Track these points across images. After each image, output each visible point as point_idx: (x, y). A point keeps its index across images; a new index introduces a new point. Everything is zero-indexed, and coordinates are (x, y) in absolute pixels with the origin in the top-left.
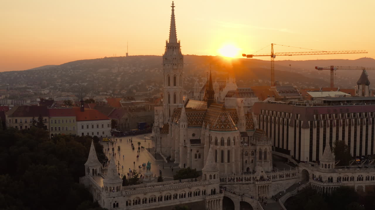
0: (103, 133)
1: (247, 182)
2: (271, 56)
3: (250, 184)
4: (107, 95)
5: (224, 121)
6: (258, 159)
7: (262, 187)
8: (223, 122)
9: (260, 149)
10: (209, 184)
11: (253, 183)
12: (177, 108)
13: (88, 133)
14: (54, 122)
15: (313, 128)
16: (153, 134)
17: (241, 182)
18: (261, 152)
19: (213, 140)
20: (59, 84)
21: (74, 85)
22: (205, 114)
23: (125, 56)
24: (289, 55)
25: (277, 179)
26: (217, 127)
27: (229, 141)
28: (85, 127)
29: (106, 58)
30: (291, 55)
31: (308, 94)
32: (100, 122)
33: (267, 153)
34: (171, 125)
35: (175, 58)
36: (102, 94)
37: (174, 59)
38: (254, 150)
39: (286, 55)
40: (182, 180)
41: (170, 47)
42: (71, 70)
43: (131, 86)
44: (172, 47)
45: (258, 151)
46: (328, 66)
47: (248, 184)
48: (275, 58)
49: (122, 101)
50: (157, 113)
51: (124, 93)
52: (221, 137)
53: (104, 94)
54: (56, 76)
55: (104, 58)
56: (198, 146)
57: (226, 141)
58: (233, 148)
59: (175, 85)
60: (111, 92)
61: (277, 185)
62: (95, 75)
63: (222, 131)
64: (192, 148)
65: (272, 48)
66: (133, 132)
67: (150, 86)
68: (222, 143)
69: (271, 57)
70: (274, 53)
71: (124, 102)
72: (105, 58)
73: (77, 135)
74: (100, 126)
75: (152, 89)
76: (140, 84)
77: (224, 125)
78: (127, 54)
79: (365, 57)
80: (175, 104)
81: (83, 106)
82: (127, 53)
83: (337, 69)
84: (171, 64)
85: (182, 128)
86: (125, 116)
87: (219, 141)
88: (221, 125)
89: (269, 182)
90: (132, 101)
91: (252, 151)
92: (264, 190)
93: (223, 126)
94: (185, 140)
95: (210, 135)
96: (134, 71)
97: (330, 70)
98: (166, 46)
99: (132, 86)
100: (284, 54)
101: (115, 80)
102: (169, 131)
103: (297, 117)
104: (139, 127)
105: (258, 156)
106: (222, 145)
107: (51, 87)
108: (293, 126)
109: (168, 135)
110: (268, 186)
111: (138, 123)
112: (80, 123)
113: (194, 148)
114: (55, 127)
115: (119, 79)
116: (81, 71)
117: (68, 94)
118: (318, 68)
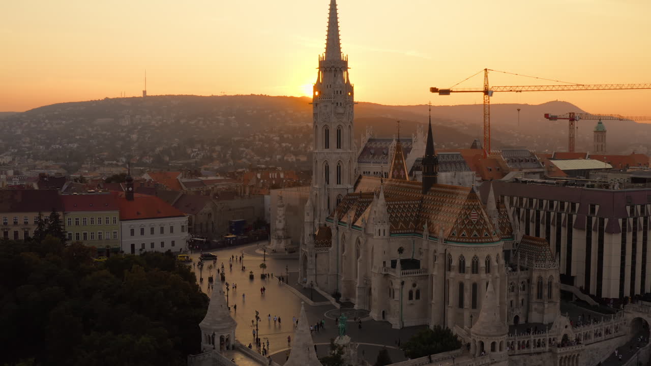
0: (173, 243)
1: (538, 349)
2: (483, 93)
3: (544, 352)
4: (117, 165)
5: (477, 222)
6: (534, 299)
7: (567, 359)
8: (474, 223)
9: (540, 278)
10: (492, 363)
11: (550, 351)
12: (346, 193)
13: (143, 245)
14: (73, 222)
15: (627, 233)
16: (274, 244)
17: (526, 350)
18: (542, 283)
19: (455, 263)
20: (27, 145)
21: (54, 147)
22: (420, 206)
23: (142, 96)
24: (517, 91)
25: (590, 340)
26: (463, 235)
27: (488, 263)
28: (137, 232)
29: (107, 99)
30: (520, 91)
31: (553, 164)
32: (167, 222)
33: (553, 285)
34: (337, 228)
35: (341, 92)
36: (109, 163)
37: (339, 92)
38: (526, 280)
39: (511, 91)
40: (435, 357)
41: (328, 69)
42: (47, 121)
43: (158, 149)
44: (333, 69)
45: (535, 280)
46: (565, 113)
47: (539, 353)
48: (491, 95)
49: (181, 178)
50: (282, 202)
51: (148, 161)
52: (473, 255)
53: (112, 164)
54: (19, 132)
55: (103, 99)
56: (415, 275)
57: (482, 264)
58: (497, 278)
59: (339, 146)
60: (124, 160)
61: (590, 353)
62: (90, 129)
63: (475, 243)
64: (403, 280)
65: (486, 76)
66: (230, 241)
67: (194, 150)
68: (475, 269)
69: (485, 94)
70: (490, 87)
71: (185, 180)
72: (105, 99)
73: (121, 250)
74: (167, 230)
75: (198, 154)
76: (175, 145)
77: (478, 231)
78: (145, 92)
79: (555, 100)
80: (339, 186)
81: (130, 189)
82: (144, 90)
83: (581, 118)
84: (333, 103)
85: (380, 237)
86: (207, 208)
87: (468, 264)
88: (472, 231)
89: (580, 348)
90: (199, 178)
91: (522, 283)
92: (571, 364)
93: (475, 232)
94: (384, 263)
95: (445, 250)
96: (160, 123)
97: (568, 120)
98: (318, 67)
99: (161, 149)
100: (508, 89)
101: (128, 139)
102: (333, 241)
103: (593, 210)
104: (233, 230)
105: (534, 291)
106: (473, 272)
107: (13, 150)
108: (584, 230)
109: (330, 249)
110: (578, 355)
111: (230, 222)
112: (126, 224)
113: (409, 278)
114: (77, 234)
115: (134, 137)
116: (64, 122)
117: (48, 165)
118: (550, 116)
